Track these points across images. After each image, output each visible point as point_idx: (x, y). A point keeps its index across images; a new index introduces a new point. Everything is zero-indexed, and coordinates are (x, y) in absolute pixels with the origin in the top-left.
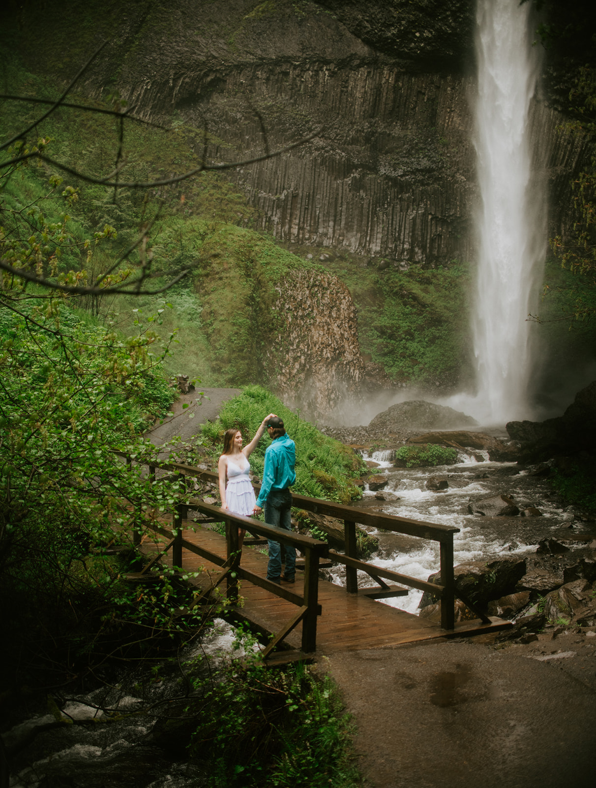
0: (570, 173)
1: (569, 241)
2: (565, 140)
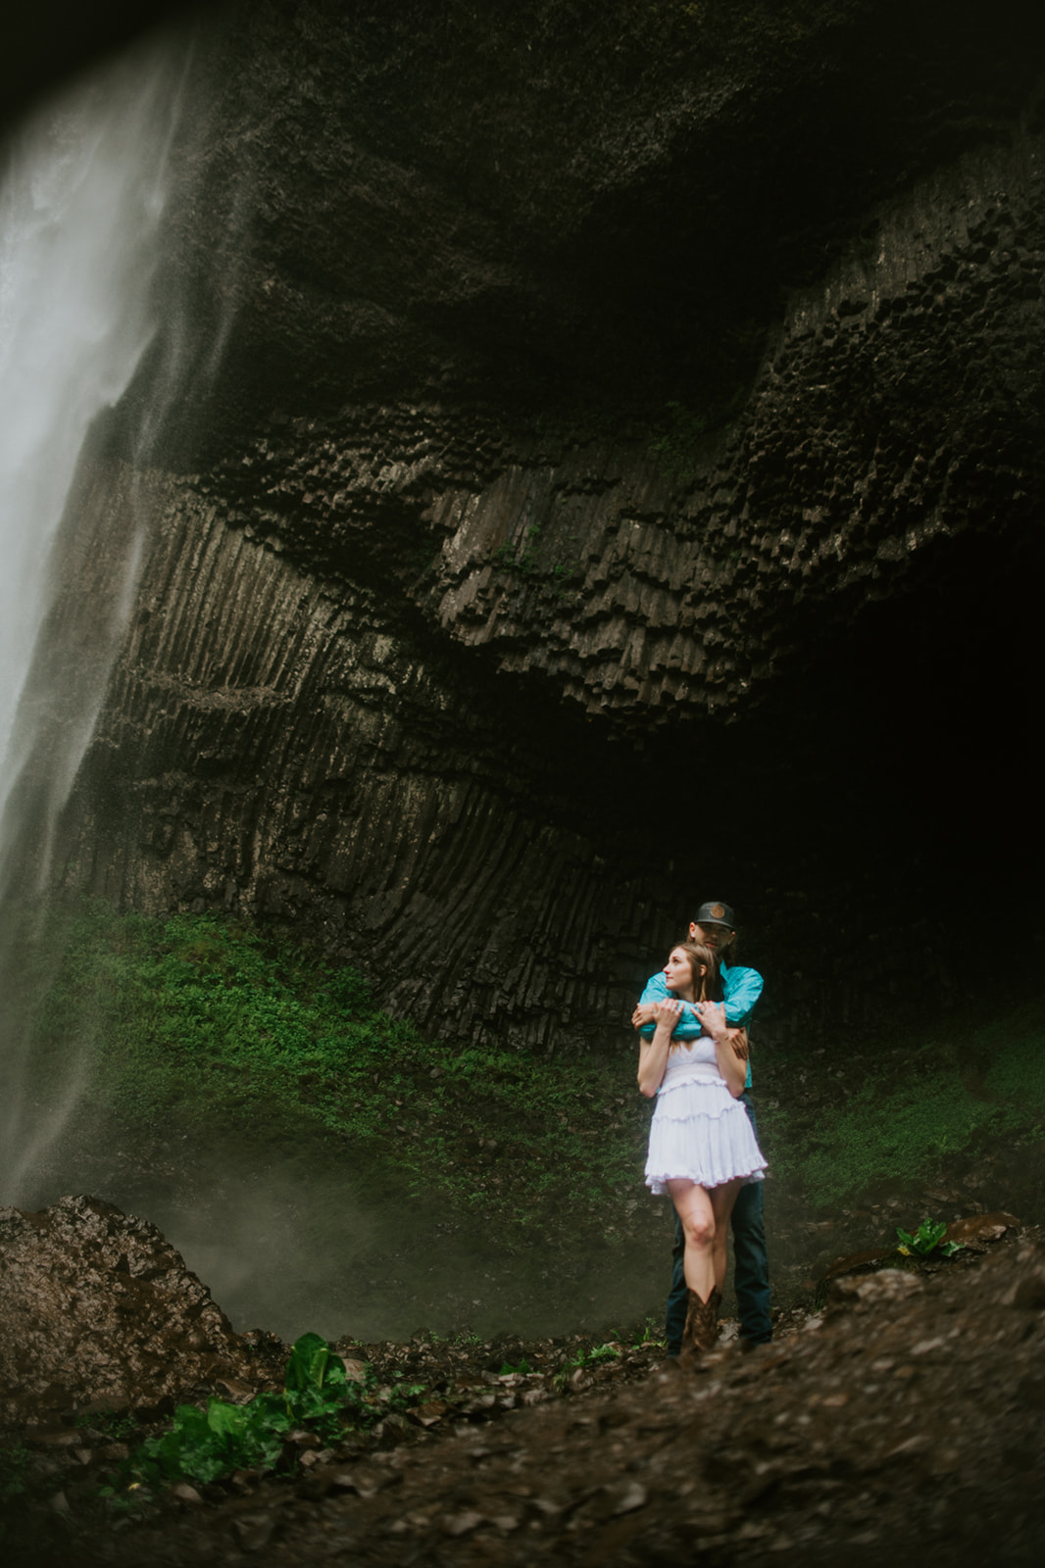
0: (287, 705)
1: (271, 878)
2: (283, 623)
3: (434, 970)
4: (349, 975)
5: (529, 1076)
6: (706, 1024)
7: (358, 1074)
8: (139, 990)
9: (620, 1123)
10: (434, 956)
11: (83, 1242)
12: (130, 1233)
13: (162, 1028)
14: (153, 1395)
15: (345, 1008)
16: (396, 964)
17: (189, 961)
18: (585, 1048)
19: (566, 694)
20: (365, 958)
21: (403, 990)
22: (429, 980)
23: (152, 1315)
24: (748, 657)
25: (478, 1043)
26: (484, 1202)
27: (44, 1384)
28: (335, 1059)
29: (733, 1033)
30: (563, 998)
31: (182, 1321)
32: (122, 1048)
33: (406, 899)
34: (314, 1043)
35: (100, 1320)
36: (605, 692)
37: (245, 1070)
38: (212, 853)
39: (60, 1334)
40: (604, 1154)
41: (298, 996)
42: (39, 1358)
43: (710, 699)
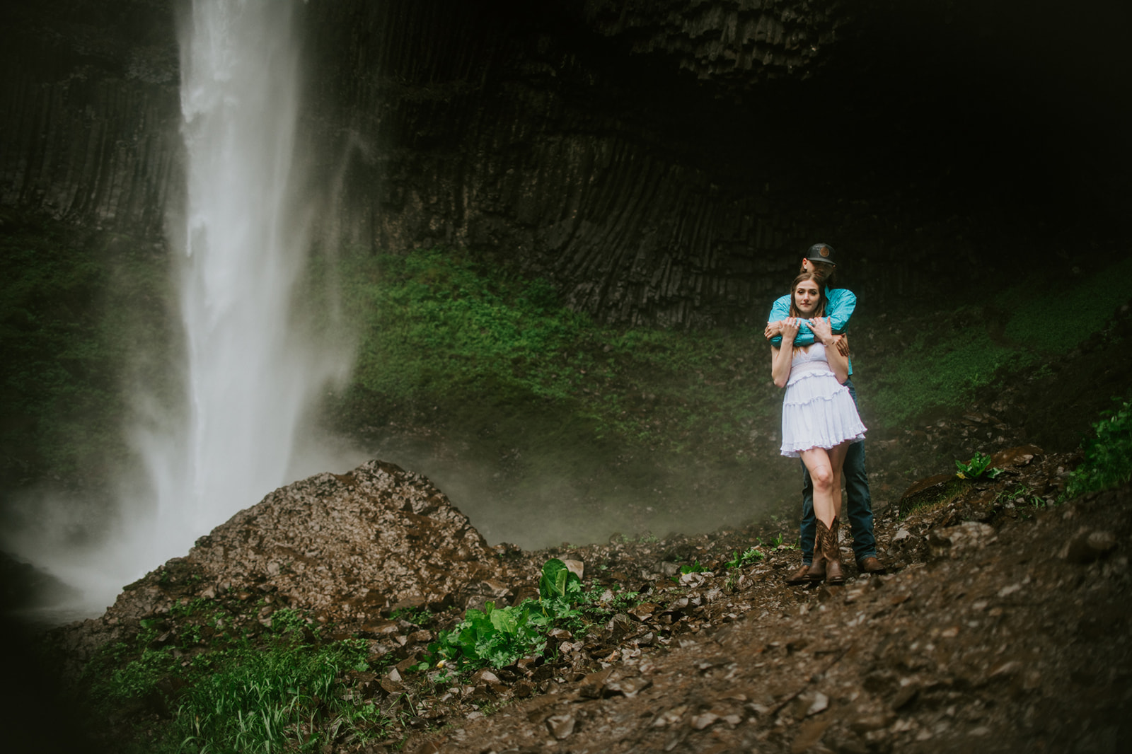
0: (477, 92)
3: (601, 275)
4: (540, 283)
5: (674, 346)
6: (818, 334)
7: (552, 354)
8: (392, 307)
9: (742, 375)
10: (599, 265)
11: (379, 493)
12: (410, 484)
13: (412, 333)
14: (439, 593)
15: (539, 307)
16: (573, 273)
17: (425, 283)
18: (712, 323)
19: (682, 66)
20: (550, 271)
21: (579, 291)
22: (597, 282)
23: (432, 539)
24: (816, 28)
25: (636, 325)
26: (649, 439)
27: (366, 591)
28: (536, 344)
29: (837, 338)
30: (694, 289)
31: (452, 541)
32: (385, 349)
33: (576, 226)
34: (520, 334)
35: (397, 545)
36: (711, 62)
37: (473, 358)
38: (434, 204)
39: (372, 557)
40: (731, 398)
41: (505, 301)
42: (359, 573)
43: (789, 62)
